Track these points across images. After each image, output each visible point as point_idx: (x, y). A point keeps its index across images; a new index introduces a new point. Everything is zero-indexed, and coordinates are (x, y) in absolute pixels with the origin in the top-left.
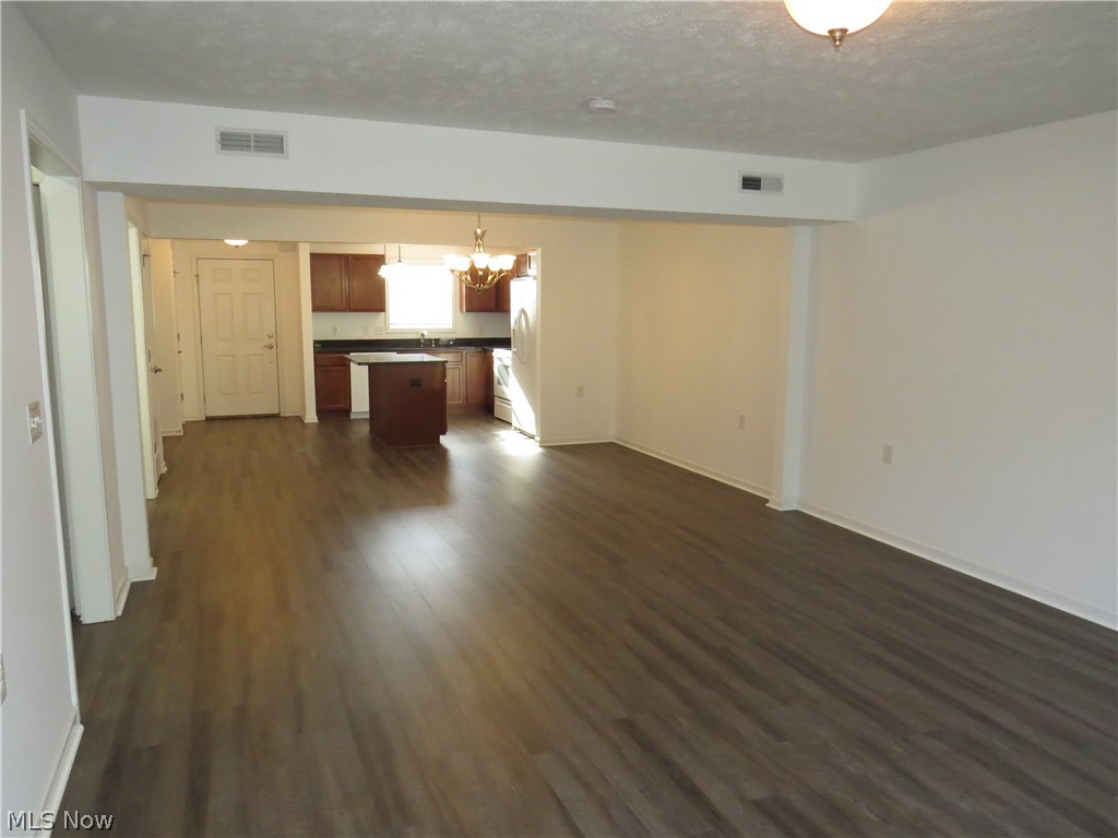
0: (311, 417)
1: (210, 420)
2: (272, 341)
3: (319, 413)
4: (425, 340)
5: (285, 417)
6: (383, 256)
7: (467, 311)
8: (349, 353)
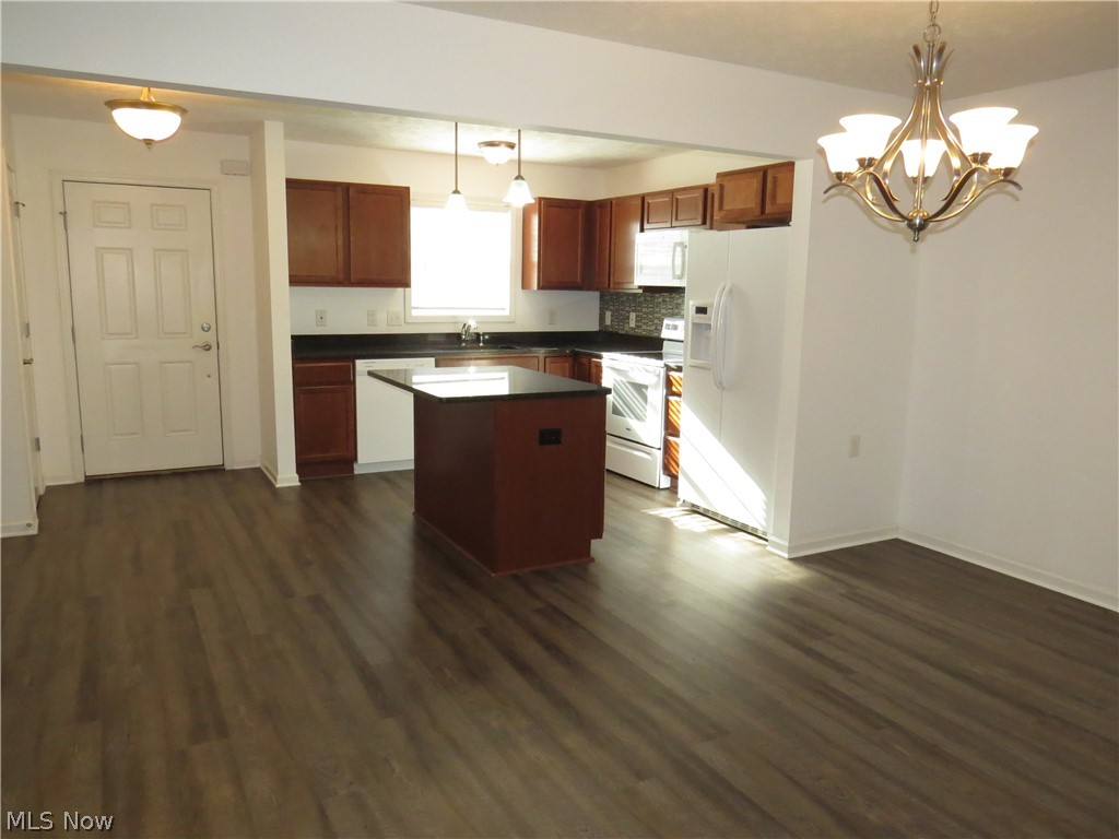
0: (287, 475)
1: (93, 482)
2: (210, 337)
3: (302, 467)
4: (470, 335)
5: (233, 472)
6: (408, 189)
7: (540, 288)
8: (353, 359)
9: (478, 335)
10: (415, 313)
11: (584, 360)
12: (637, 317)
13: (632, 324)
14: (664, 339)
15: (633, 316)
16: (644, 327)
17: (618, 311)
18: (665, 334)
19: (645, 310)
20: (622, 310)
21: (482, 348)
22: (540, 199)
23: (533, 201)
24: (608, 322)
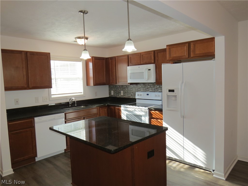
4: (72, 102)
6: (49, 53)
7: (94, 85)
8: (33, 118)
9: (74, 102)
10: (53, 96)
11: (112, 108)
12: (123, 92)
13: (122, 94)
14: (136, 99)
15: (122, 92)
16: (126, 95)
17: (116, 90)
18: (137, 97)
19: (126, 90)
20: (118, 90)
21: (76, 106)
22: (92, 57)
23: (91, 58)
24: (112, 94)
